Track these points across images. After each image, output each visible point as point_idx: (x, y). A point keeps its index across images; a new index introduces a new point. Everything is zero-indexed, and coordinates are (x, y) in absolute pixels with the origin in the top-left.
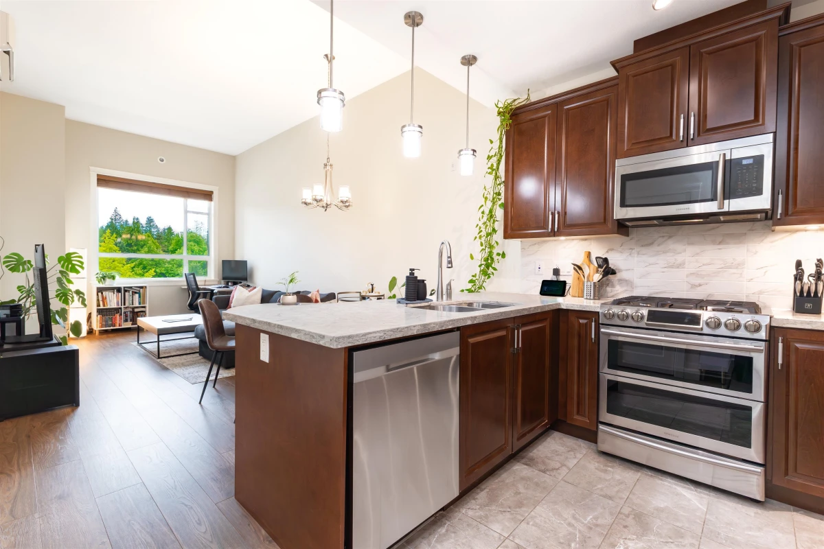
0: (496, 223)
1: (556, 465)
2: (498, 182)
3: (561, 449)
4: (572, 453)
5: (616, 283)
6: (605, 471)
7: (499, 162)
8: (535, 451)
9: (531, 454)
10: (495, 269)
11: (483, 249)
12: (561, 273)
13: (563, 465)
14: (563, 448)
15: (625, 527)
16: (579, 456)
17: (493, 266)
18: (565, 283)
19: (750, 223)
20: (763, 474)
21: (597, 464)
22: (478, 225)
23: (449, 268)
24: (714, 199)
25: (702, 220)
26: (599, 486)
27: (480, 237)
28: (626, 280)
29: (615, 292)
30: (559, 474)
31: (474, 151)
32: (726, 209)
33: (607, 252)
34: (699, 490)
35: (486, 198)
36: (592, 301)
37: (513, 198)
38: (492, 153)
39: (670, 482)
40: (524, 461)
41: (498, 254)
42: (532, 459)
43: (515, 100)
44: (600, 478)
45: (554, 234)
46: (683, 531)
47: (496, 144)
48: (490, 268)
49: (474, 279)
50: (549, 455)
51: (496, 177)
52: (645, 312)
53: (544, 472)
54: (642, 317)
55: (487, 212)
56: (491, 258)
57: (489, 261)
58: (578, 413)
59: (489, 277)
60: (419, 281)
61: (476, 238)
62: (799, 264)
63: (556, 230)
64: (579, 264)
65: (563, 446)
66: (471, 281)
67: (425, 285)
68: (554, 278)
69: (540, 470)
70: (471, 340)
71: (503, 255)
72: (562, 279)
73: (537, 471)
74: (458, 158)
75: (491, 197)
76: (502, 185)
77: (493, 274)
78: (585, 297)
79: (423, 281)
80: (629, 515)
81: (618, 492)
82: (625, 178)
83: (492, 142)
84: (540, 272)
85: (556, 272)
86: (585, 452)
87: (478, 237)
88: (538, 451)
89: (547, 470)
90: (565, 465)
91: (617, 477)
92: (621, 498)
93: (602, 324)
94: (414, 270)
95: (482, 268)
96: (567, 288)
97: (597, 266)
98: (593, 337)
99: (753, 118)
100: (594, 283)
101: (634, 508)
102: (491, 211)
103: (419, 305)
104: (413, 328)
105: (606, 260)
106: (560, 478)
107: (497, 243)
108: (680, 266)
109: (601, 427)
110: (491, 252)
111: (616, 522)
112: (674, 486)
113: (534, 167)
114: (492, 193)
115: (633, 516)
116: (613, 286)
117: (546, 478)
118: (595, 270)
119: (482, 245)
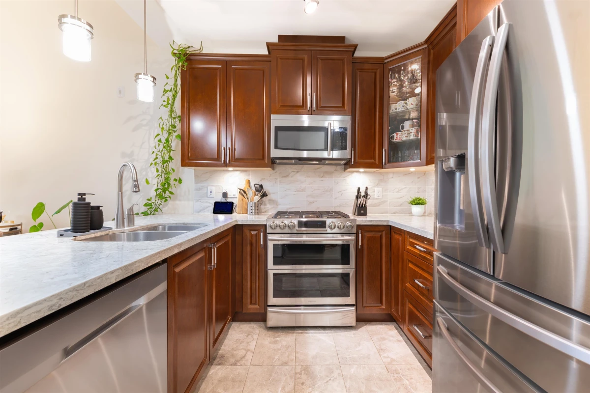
0: (172, 152)
1: (241, 353)
2: (173, 116)
3: (241, 336)
4: (250, 337)
5: (267, 202)
6: (276, 342)
7: (174, 97)
8: (223, 347)
9: (220, 352)
10: (171, 193)
11: (159, 175)
12: (228, 196)
13: (247, 351)
14: (242, 335)
15: (303, 384)
16: (255, 337)
17: (170, 190)
18: (232, 203)
19: (334, 166)
20: (355, 311)
21: (269, 339)
22: (153, 152)
23: (136, 192)
24: (326, 149)
25: (317, 162)
26: (276, 357)
27: (156, 164)
28: (273, 200)
29: (266, 209)
30: (247, 360)
31: (154, 78)
32: (331, 157)
33: (261, 180)
34: (326, 331)
35: (163, 128)
36: (253, 216)
37: (189, 132)
38: (168, 88)
39: (312, 333)
40: (216, 362)
41: (175, 180)
42: (223, 357)
43: (189, 47)
44: (275, 350)
45: (226, 165)
46: (331, 366)
47: (171, 82)
48: (167, 192)
49: (150, 202)
50: (235, 346)
51: (172, 111)
52: (295, 221)
53: (235, 364)
54: (294, 227)
55: (163, 141)
56: (168, 182)
57: (166, 186)
58: (251, 303)
59: (166, 200)
60: (93, 208)
61: (152, 164)
62: (359, 189)
63: (228, 162)
64: (243, 189)
65: (242, 333)
66: (146, 205)
67: (101, 212)
68: (224, 200)
69: (231, 365)
70: (177, 270)
71: (180, 181)
72: (229, 200)
73: (230, 367)
74: (135, 81)
75: (168, 127)
76: (177, 120)
77: (170, 197)
78: (249, 213)
79: (98, 207)
80: (301, 371)
81: (288, 356)
82: (278, 129)
83: (168, 78)
84: (212, 196)
85: (225, 195)
86: (258, 332)
87: (154, 162)
88: (225, 346)
89: (238, 361)
90: (249, 350)
91: (284, 343)
92: (292, 360)
93: (269, 233)
94: (85, 194)
95: (158, 193)
96: (234, 206)
97: (255, 190)
98: (262, 243)
99: (341, 105)
100: (255, 203)
101: (302, 364)
102: (167, 141)
103: (93, 235)
104: (110, 276)
105: (261, 186)
106: (249, 365)
107: (173, 169)
108: (303, 190)
109: (269, 309)
110: (167, 179)
111: (296, 383)
112: (315, 335)
113: (208, 108)
114: (168, 125)
115: (304, 371)
116: (265, 205)
117: (239, 370)
118: (254, 194)
119: (157, 171)
